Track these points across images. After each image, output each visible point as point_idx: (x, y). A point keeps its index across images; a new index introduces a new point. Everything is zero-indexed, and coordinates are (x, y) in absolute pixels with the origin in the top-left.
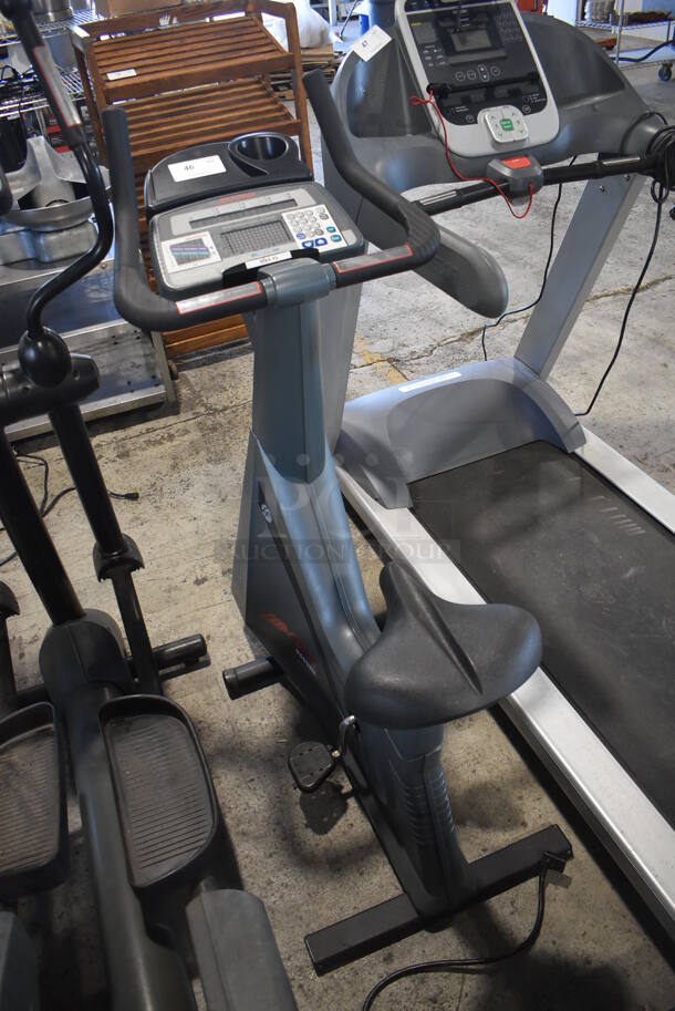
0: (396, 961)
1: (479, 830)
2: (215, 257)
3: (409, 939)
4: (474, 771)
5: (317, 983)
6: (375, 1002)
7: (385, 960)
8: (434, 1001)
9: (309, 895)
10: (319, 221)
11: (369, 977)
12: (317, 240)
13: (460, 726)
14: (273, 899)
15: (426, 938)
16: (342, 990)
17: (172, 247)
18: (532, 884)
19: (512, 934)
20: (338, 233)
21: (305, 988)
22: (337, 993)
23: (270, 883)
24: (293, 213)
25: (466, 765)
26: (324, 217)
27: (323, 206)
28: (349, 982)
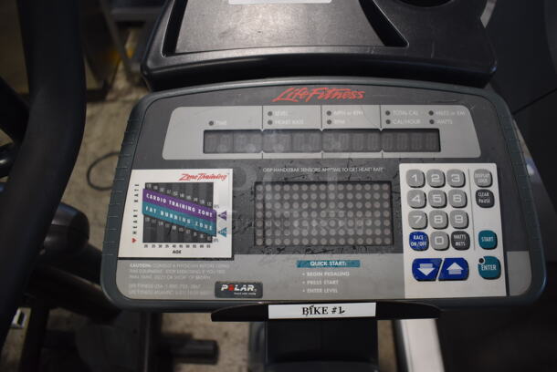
2: (222, 246)
10: (473, 208)
12: (449, 262)
17: (151, 189)
20: (498, 253)
24: (425, 168)
26: (485, 201)
27: (492, 168)
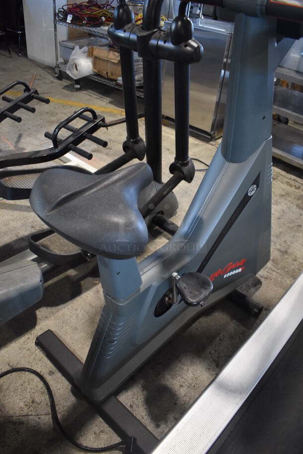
0: (50, 377)
1: (142, 399)
3: (64, 380)
5: (32, 344)
6: (27, 373)
7: (50, 371)
8: (33, 402)
9: (75, 327)
11: (40, 367)
13: (209, 369)
14: (69, 313)
15: (67, 388)
16: (30, 357)
18: (117, 439)
19: (82, 436)
21: (28, 340)
22: (28, 355)
23: (77, 310)
25: (183, 380)
28: (35, 358)
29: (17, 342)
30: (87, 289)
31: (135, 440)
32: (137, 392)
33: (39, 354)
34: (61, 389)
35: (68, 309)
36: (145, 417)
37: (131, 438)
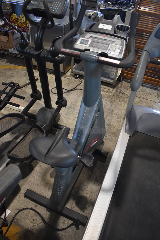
0: (36, 208)
1: (75, 204)
3: (42, 207)
4: (87, 194)
5: (22, 198)
6: (26, 210)
7: (35, 206)
8: (34, 220)
9: (37, 184)
10: (117, 49)
11: (30, 205)
13: (95, 184)
14: (32, 179)
15: (45, 210)
16: (24, 203)
18: (71, 222)
19: (58, 225)
21: (20, 196)
22: (23, 202)
23: (35, 177)
24: (113, 44)
25: (87, 191)
26: (119, 49)
27: (121, 46)
28: (26, 203)
29: (16, 199)
30: (36, 166)
31: (78, 219)
32: (72, 202)
33: (27, 200)
34: (43, 211)
35: (31, 177)
36: (78, 210)
37: (77, 219)
